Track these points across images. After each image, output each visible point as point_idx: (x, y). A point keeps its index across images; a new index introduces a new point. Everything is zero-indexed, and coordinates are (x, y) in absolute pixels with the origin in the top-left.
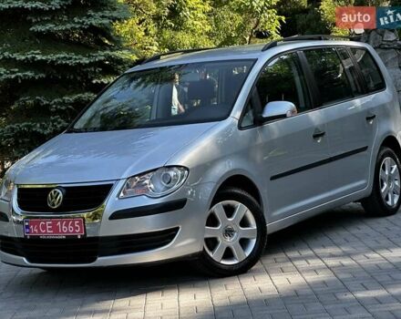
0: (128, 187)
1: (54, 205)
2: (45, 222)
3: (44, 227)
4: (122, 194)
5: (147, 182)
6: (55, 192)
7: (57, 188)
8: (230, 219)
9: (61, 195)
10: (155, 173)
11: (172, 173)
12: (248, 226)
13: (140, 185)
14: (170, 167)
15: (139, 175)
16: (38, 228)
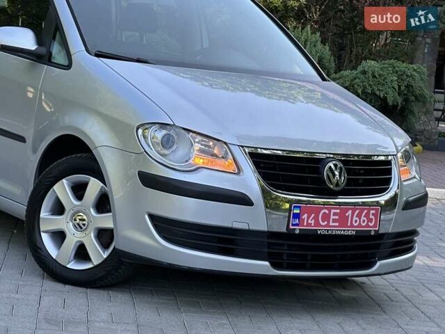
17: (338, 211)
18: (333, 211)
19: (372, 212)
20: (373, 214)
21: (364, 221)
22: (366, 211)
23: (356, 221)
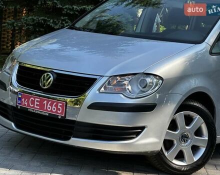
0: (109, 84)
1: (44, 86)
2: (35, 98)
3: (33, 102)
4: (103, 89)
5: (126, 82)
6: (48, 75)
7: (49, 72)
8: (187, 128)
9: (52, 78)
10: (134, 77)
11: (149, 80)
12: (201, 137)
13: (120, 84)
14: (148, 75)
15: (121, 76)
16: (28, 102)
17: (39, 100)
18: (36, 99)
19: (59, 104)
20: (60, 106)
21: (54, 109)
22: (55, 103)
23: (49, 108)
